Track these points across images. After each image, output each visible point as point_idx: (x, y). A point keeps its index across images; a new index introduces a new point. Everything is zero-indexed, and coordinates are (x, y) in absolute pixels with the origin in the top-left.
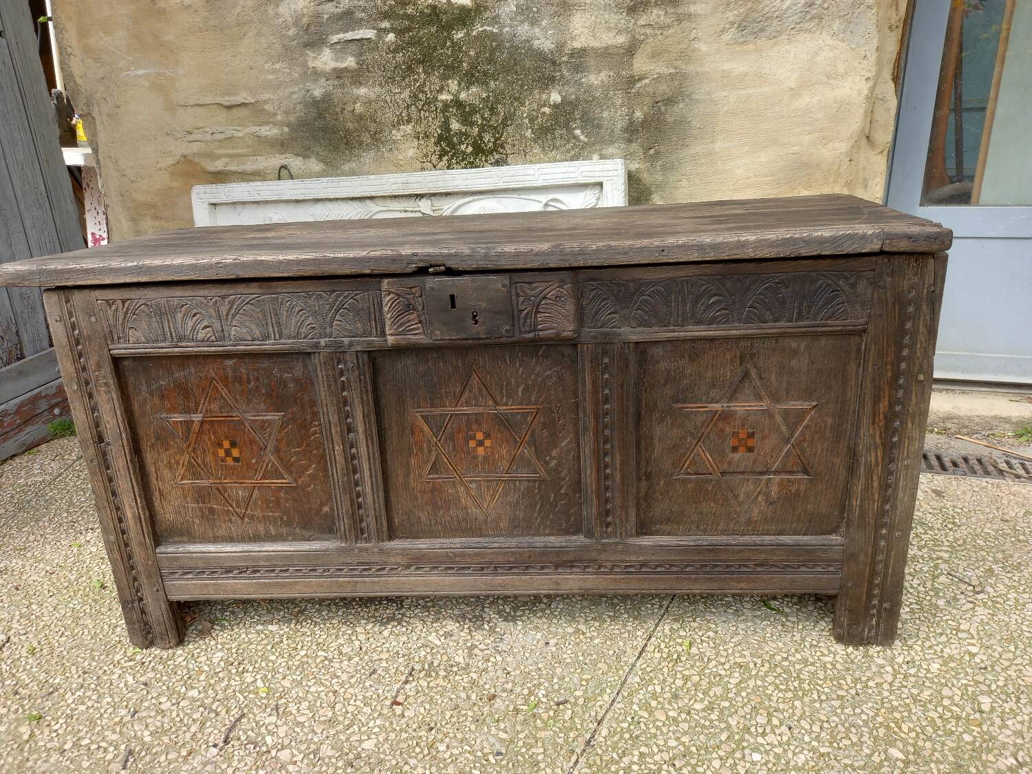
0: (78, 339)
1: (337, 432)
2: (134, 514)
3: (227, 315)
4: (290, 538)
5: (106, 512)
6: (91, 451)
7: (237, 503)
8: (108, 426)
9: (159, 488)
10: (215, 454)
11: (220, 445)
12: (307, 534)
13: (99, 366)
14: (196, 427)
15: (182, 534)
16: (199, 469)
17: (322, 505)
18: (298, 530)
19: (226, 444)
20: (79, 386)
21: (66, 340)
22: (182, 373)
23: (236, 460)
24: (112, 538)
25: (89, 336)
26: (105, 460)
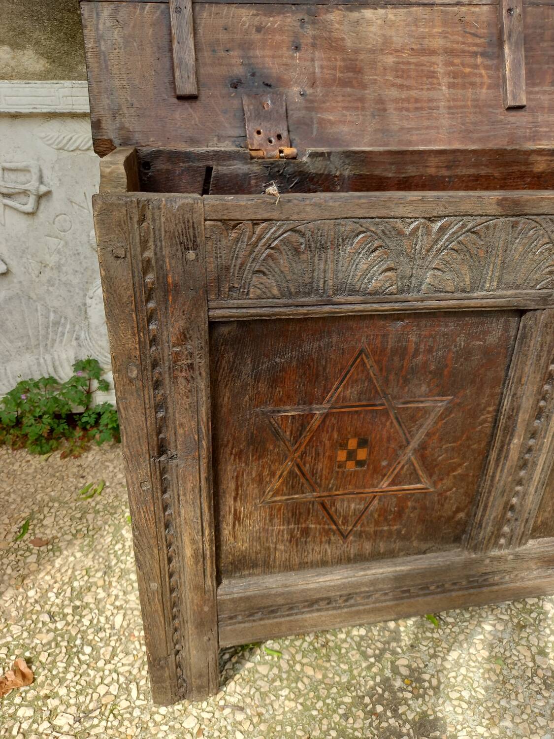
0: (151, 289)
1: (524, 420)
2: (196, 551)
3: (429, 250)
4: (402, 553)
5: (152, 555)
6: (144, 470)
7: (345, 518)
8: (181, 431)
9: (236, 511)
10: (332, 459)
11: (343, 445)
12: (424, 546)
13: (184, 337)
14: (315, 423)
15: (255, 565)
16: (302, 480)
17: (458, 510)
18: (415, 544)
19: (352, 443)
20: (142, 370)
21: (130, 292)
22: (316, 345)
23: (360, 463)
24: (154, 586)
25: (176, 285)
26: (163, 481)
